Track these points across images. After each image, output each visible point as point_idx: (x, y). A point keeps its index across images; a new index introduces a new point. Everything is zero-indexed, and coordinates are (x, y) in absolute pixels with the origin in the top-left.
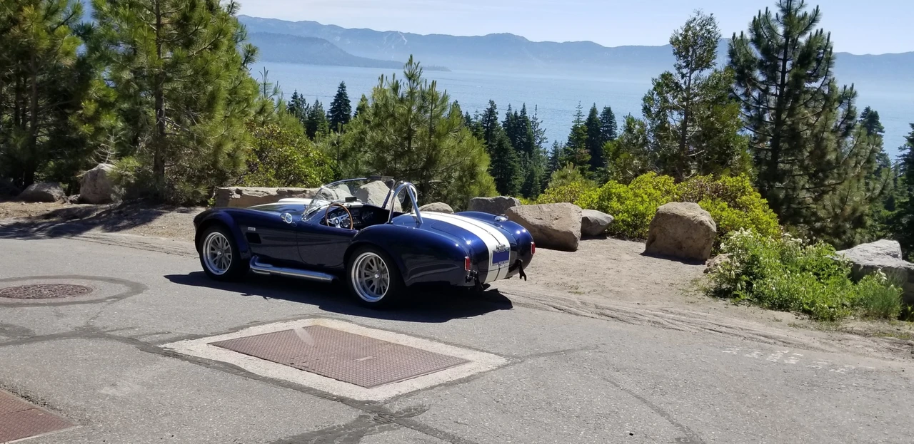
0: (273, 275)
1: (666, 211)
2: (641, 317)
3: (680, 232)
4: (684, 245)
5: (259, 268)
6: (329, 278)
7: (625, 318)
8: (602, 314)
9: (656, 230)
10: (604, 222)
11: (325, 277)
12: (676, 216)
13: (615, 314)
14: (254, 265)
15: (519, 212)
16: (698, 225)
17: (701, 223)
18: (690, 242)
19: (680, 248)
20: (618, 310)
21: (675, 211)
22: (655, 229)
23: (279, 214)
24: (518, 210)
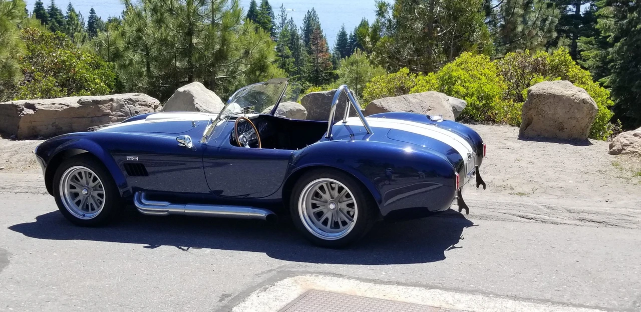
0: (173, 216)
1: (541, 92)
2: (631, 218)
3: (560, 113)
4: (566, 126)
5: (149, 207)
6: (261, 214)
7: (615, 222)
8: (582, 220)
9: (533, 112)
10: (461, 108)
11: (254, 212)
12: (554, 96)
13: (595, 218)
14: (141, 203)
15: (384, 106)
16: (582, 104)
17: (584, 101)
18: (574, 122)
19: (562, 129)
20: (597, 213)
21: (550, 91)
22: (530, 112)
23: (173, 138)
24: (382, 103)
